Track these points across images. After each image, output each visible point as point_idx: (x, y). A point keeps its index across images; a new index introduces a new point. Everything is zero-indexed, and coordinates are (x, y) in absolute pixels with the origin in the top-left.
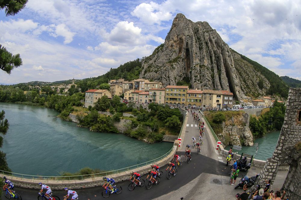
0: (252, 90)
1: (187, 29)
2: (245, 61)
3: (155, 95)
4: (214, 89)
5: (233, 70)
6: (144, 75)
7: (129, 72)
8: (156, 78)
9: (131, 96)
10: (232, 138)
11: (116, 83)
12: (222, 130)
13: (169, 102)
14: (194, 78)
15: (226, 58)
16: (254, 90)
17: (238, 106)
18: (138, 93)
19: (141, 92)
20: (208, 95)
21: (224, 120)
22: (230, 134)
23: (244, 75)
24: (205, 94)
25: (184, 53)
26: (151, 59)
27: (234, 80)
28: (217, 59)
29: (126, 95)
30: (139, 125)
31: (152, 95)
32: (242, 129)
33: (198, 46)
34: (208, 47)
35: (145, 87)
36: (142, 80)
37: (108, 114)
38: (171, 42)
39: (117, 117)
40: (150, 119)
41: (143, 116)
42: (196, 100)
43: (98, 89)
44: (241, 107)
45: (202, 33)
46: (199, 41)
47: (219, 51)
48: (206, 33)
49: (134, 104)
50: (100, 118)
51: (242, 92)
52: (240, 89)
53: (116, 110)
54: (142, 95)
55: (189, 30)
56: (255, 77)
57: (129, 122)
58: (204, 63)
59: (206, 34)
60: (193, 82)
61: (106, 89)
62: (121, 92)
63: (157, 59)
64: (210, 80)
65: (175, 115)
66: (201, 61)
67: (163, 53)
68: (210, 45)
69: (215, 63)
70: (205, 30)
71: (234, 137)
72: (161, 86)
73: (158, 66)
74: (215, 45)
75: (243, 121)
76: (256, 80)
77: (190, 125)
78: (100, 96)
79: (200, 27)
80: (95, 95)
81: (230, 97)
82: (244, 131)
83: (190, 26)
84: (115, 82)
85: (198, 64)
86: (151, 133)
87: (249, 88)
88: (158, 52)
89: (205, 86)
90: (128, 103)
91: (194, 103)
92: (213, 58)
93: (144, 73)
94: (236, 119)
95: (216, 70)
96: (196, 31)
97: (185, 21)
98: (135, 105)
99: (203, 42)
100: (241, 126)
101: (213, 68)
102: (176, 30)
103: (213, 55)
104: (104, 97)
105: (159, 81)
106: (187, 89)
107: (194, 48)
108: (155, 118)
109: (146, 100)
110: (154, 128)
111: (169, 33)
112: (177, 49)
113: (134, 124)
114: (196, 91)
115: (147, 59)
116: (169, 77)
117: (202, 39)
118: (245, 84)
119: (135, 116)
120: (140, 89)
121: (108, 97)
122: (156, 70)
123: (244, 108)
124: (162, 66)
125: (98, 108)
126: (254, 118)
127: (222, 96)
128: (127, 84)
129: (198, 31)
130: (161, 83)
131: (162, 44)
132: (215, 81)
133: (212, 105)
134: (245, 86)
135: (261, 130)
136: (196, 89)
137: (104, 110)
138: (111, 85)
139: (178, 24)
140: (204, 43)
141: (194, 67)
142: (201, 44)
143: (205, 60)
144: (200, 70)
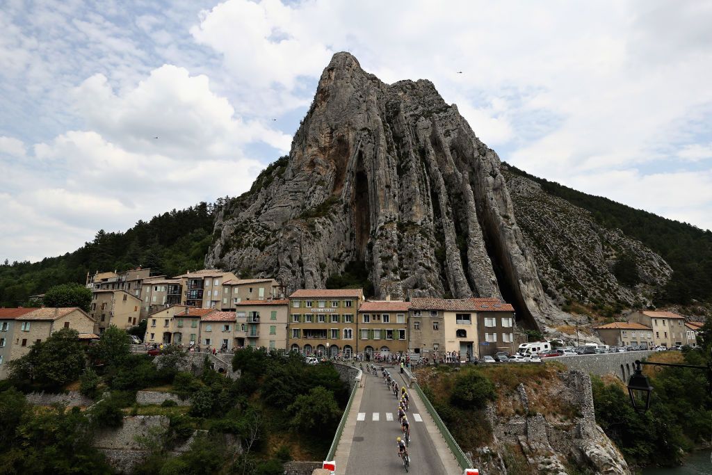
0: (590, 293)
1: (364, 107)
2: (557, 201)
3: (254, 322)
4: (448, 295)
5: (512, 232)
6: (222, 256)
7: (168, 246)
8: (259, 266)
9: (172, 328)
10: (535, 465)
11: (119, 283)
12: (490, 432)
13: (302, 342)
14: (380, 264)
15: (486, 196)
16: (596, 291)
17: (536, 347)
18: (199, 317)
19: (209, 312)
20: (426, 316)
21: (493, 398)
22: (521, 447)
23: (553, 245)
24: (416, 311)
25: (349, 185)
26: (246, 207)
27: (515, 262)
28: (456, 201)
29: (153, 326)
30: (195, 434)
31: (244, 321)
32: (567, 429)
33: (395, 162)
34: (428, 166)
35: (224, 296)
36: (214, 272)
37: (72, 400)
38: (310, 151)
39: (110, 410)
40: (238, 406)
41: (213, 398)
42: (390, 332)
43: (37, 306)
44: (549, 348)
45: (411, 120)
46: (397, 148)
47: (463, 176)
48: (422, 118)
49: (183, 355)
50: (32, 423)
51: (550, 301)
52: (541, 292)
53: (109, 382)
54: (213, 325)
55: (368, 110)
56: (598, 247)
57: (158, 423)
58: (411, 215)
59: (424, 122)
60: (379, 276)
61: (73, 306)
62: (136, 315)
63: (266, 206)
64: (433, 266)
65: (322, 384)
66: (402, 211)
67: (284, 187)
68: (433, 158)
69: (448, 213)
70: (421, 108)
71: (542, 459)
72: (275, 292)
73: (268, 229)
74: (450, 157)
75: (567, 398)
76: (604, 259)
77: (369, 417)
78: (42, 334)
79: (406, 100)
80: (18, 332)
81: (503, 320)
82: (579, 436)
83: (371, 97)
84: (114, 280)
85: (395, 219)
86: (240, 458)
87: (576, 286)
88: (267, 185)
89: (415, 287)
90: (160, 352)
91: (383, 343)
92: (443, 198)
93: (222, 251)
94: (535, 390)
95: (450, 236)
96: (391, 114)
97: (356, 81)
98: (186, 358)
99: (411, 150)
100: (561, 417)
101: (441, 230)
102: (329, 113)
103: (443, 189)
104: (60, 333)
105: (269, 276)
106: (357, 298)
107: (380, 171)
108: (255, 401)
109: (226, 341)
110: (249, 440)
111: (305, 123)
112: (328, 175)
113: (178, 432)
114: (387, 303)
115: (232, 206)
116: (301, 263)
117: (409, 139)
118: (559, 275)
119: (183, 398)
120: (207, 304)
121: (81, 336)
122: (260, 242)
123: (562, 352)
124: (280, 229)
125: (27, 381)
126: (613, 389)
127: (474, 317)
128: (161, 289)
129: (397, 113)
130: (275, 282)
131: (281, 159)
132: (448, 271)
133: (444, 348)
134: (561, 281)
135: (658, 433)
136: (388, 298)
137: (55, 388)
138: (99, 290)
139: (336, 89)
140: (415, 151)
141: (382, 228)
142: (402, 157)
143: (414, 208)
144: (399, 236)
